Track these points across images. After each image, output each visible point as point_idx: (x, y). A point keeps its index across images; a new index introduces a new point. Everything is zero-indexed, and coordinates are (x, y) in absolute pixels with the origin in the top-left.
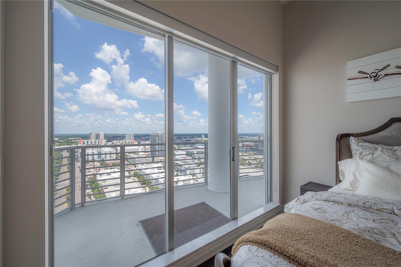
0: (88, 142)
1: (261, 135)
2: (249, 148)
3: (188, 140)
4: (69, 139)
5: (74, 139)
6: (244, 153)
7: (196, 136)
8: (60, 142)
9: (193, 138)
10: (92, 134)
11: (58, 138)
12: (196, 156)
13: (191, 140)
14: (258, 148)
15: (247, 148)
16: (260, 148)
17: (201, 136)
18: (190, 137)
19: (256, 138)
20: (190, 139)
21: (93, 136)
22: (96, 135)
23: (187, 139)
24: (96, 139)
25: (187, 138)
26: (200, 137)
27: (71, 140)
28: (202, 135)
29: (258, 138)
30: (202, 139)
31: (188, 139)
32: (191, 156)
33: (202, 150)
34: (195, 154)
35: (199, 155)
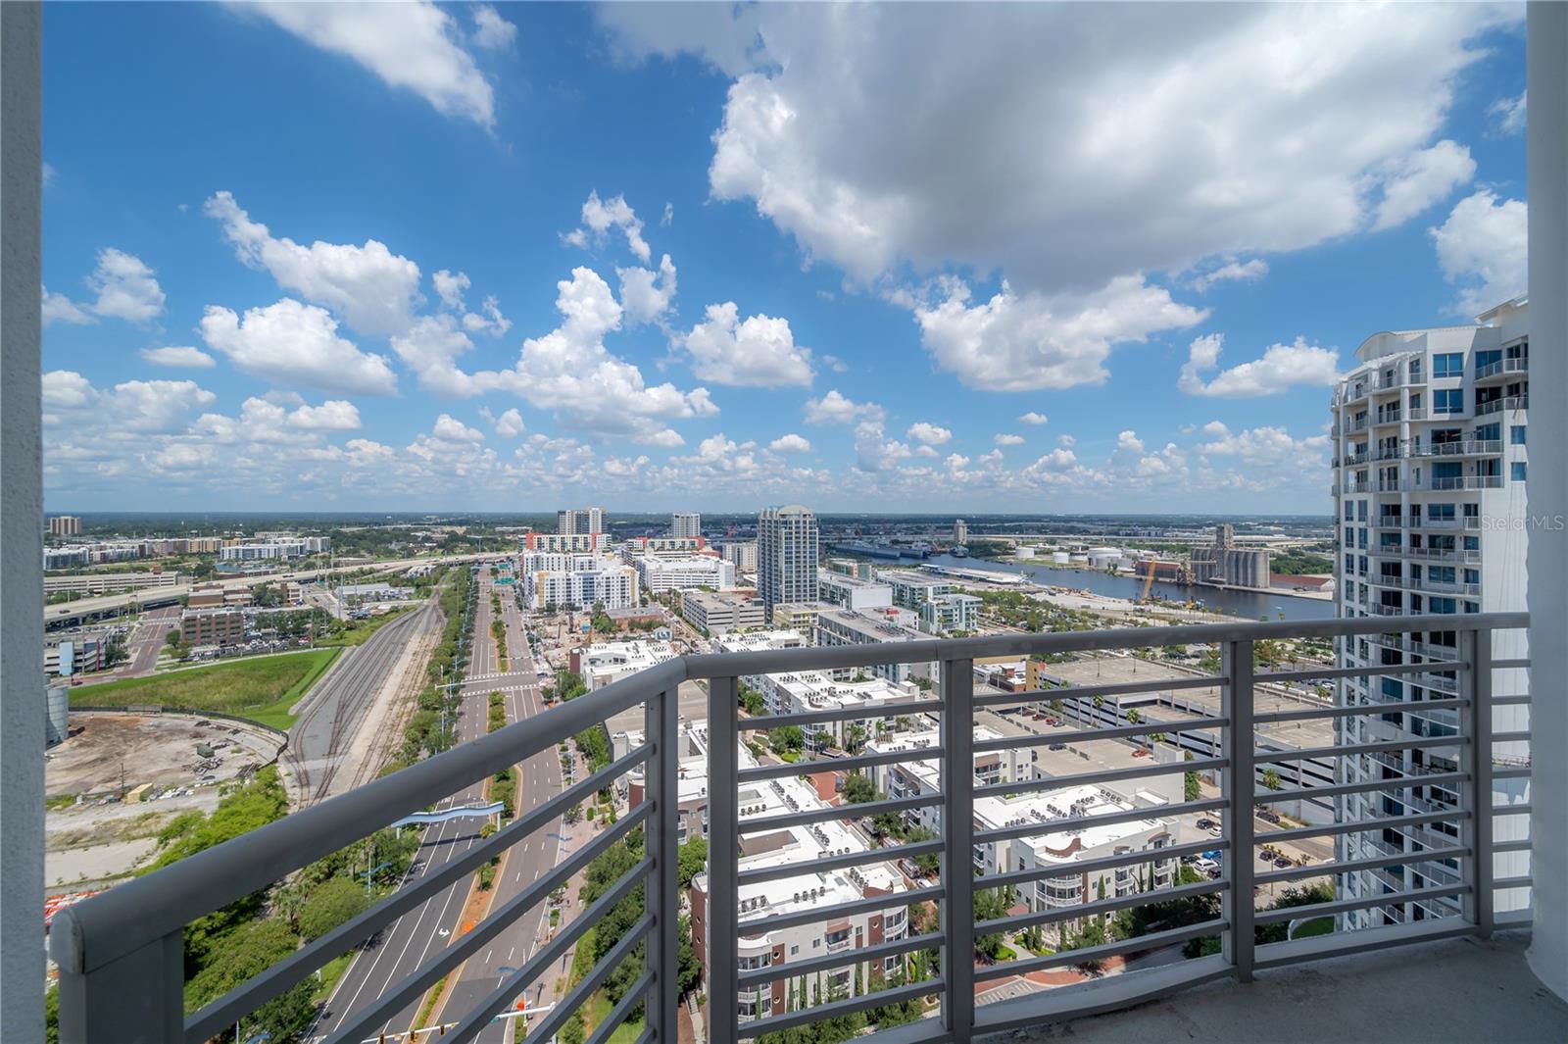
0: (552, 541)
1: (1227, 526)
2: (1168, 580)
3: (899, 539)
4: (498, 529)
5: (511, 529)
6: (1147, 604)
7: (933, 526)
8: (472, 542)
9: (920, 531)
10: (564, 513)
11: (464, 528)
12: (935, 608)
13: (911, 542)
14: (1215, 582)
15: (1161, 579)
16: (1222, 583)
17: (952, 528)
18: (907, 529)
19: (1206, 538)
20: (909, 538)
21: (568, 522)
22: (579, 516)
23: (894, 538)
24: (578, 533)
25: (895, 534)
26: (947, 528)
27: (503, 533)
28: (955, 522)
29: (1214, 537)
30: (957, 536)
31: (900, 537)
32: (914, 606)
33: (958, 584)
34: (930, 600)
35: (944, 604)
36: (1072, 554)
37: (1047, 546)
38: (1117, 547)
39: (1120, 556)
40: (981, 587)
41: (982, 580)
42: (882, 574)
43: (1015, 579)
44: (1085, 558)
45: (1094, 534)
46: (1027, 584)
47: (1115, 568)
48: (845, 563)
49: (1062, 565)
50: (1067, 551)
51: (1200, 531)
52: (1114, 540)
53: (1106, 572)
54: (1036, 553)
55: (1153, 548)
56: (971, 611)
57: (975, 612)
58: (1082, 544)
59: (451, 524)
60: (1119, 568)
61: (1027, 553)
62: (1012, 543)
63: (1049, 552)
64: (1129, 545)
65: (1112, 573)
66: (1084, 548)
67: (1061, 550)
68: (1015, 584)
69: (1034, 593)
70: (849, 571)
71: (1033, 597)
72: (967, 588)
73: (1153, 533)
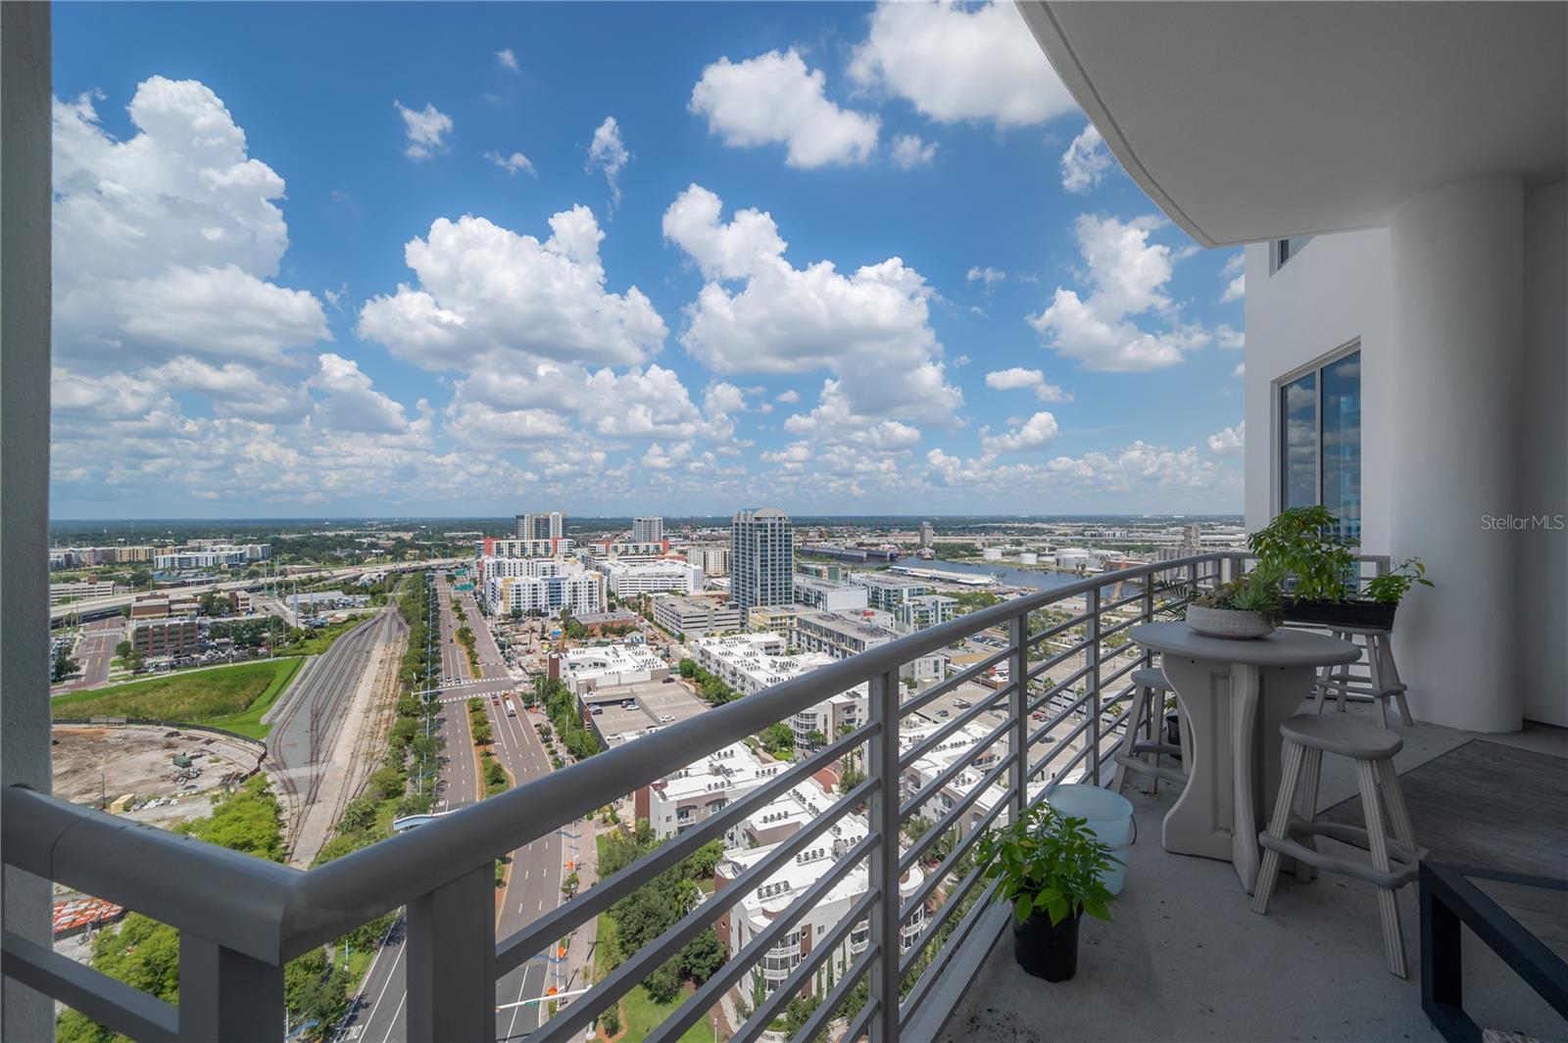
0: (511, 546)
1: (1194, 526)
3: (865, 542)
4: (447, 534)
5: (461, 534)
7: (897, 528)
8: (421, 548)
9: (885, 533)
10: (523, 517)
11: (411, 534)
12: (912, 609)
13: (877, 544)
17: (916, 529)
18: (871, 531)
19: (1173, 538)
20: (875, 540)
21: (526, 526)
22: (538, 521)
23: (859, 540)
24: (536, 538)
25: (860, 536)
26: (913, 529)
27: (452, 539)
28: (920, 524)
29: (1181, 537)
30: (923, 538)
31: (866, 539)
32: (889, 608)
33: (929, 585)
34: (905, 601)
35: (920, 605)
36: (1039, 555)
37: (1014, 548)
38: (1084, 547)
39: (1087, 556)
40: (953, 589)
41: (952, 581)
42: (855, 576)
43: (985, 580)
44: (1051, 559)
45: (1060, 535)
46: (998, 585)
47: (1083, 567)
48: (814, 566)
49: (1031, 566)
50: (1033, 552)
51: (1164, 532)
52: (1080, 540)
53: (1074, 572)
54: (1003, 554)
55: (1118, 548)
56: (947, 612)
57: (951, 612)
58: (1049, 545)
59: (395, 529)
60: (1087, 569)
61: (993, 554)
62: (979, 545)
63: (1017, 554)
64: (1094, 546)
65: (1081, 573)
66: (1051, 549)
67: (1028, 551)
68: (986, 585)
69: (1005, 594)
70: (818, 573)
71: (1005, 597)
72: (939, 590)
73: (1118, 534)
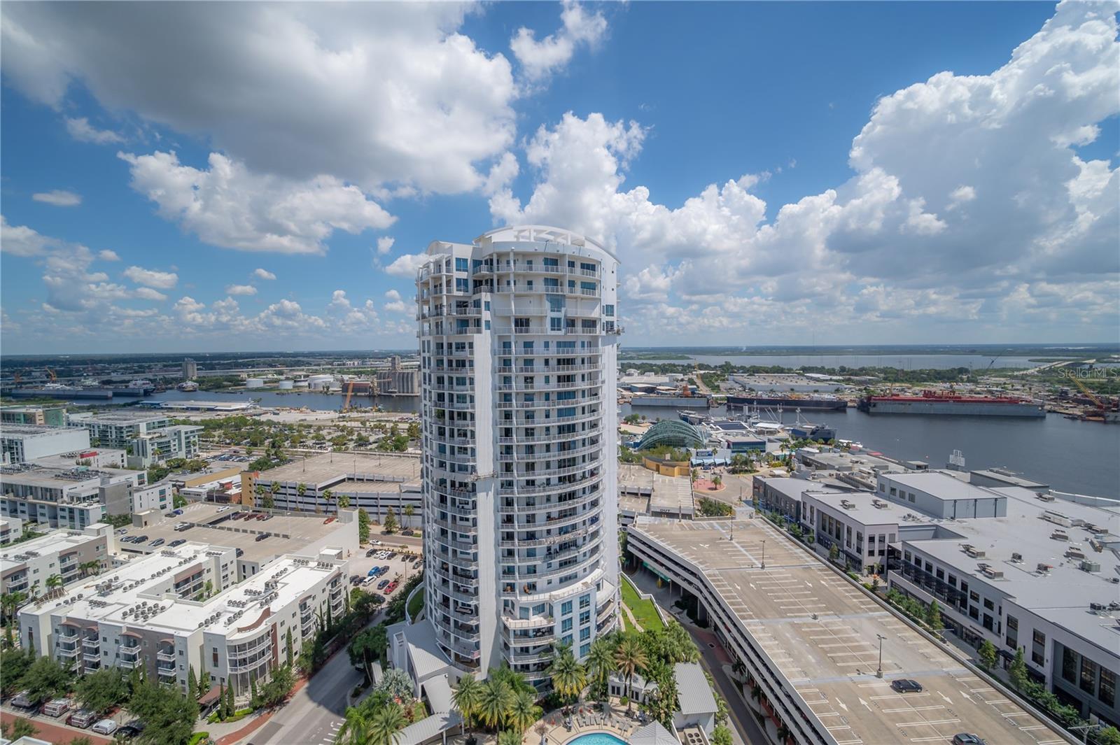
1: (397, 357)
2: (363, 394)
3: (114, 379)
6: (348, 412)
7: (160, 365)
9: (141, 370)
12: (148, 442)
13: (128, 381)
14: (391, 392)
15: (359, 394)
16: (395, 392)
17: (180, 365)
18: (126, 369)
19: (385, 365)
20: (126, 377)
23: (105, 378)
25: (109, 374)
26: (176, 366)
28: (184, 361)
29: (390, 364)
30: (186, 372)
31: (115, 377)
32: (121, 443)
33: (181, 416)
34: (142, 436)
35: (161, 437)
36: (295, 381)
37: (276, 376)
38: (331, 374)
39: (332, 380)
40: (208, 416)
41: (209, 410)
42: (75, 417)
43: (244, 405)
44: (306, 384)
45: (315, 365)
46: (255, 408)
47: (328, 388)
48: (24, 410)
49: (287, 390)
50: (292, 379)
51: (385, 360)
52: (329, 369)
53: (321, 392)
54: (265, 382)
55: (355, 373)
56: (192, 439)
57: (196, 439)
58: (305, 373)
60: (331, 389)
61: (256, 382)
62: (244, 376)
63: (277, 381)
64: (339, 372)
65: (326, 393)
66: (305, 376)
67: (287, 379)
68: (243, 409)
69: (260, 415)
70: (29, 419)
71: (257, 418)
72: (193, 419)
73: (356, 363)
